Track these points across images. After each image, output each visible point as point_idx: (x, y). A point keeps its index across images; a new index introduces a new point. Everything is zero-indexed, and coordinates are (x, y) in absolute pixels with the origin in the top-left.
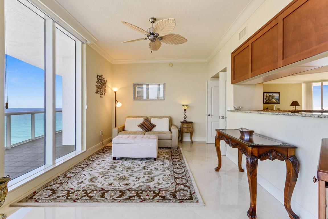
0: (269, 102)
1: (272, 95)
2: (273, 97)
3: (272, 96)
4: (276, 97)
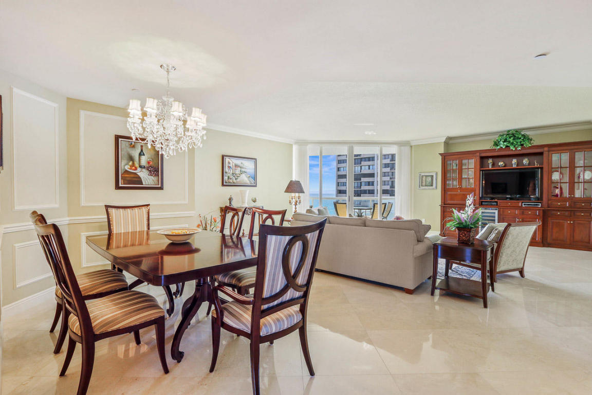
0: (235, 181)
1: (242, 165)
2: (243, 170)
4: (248, 170)
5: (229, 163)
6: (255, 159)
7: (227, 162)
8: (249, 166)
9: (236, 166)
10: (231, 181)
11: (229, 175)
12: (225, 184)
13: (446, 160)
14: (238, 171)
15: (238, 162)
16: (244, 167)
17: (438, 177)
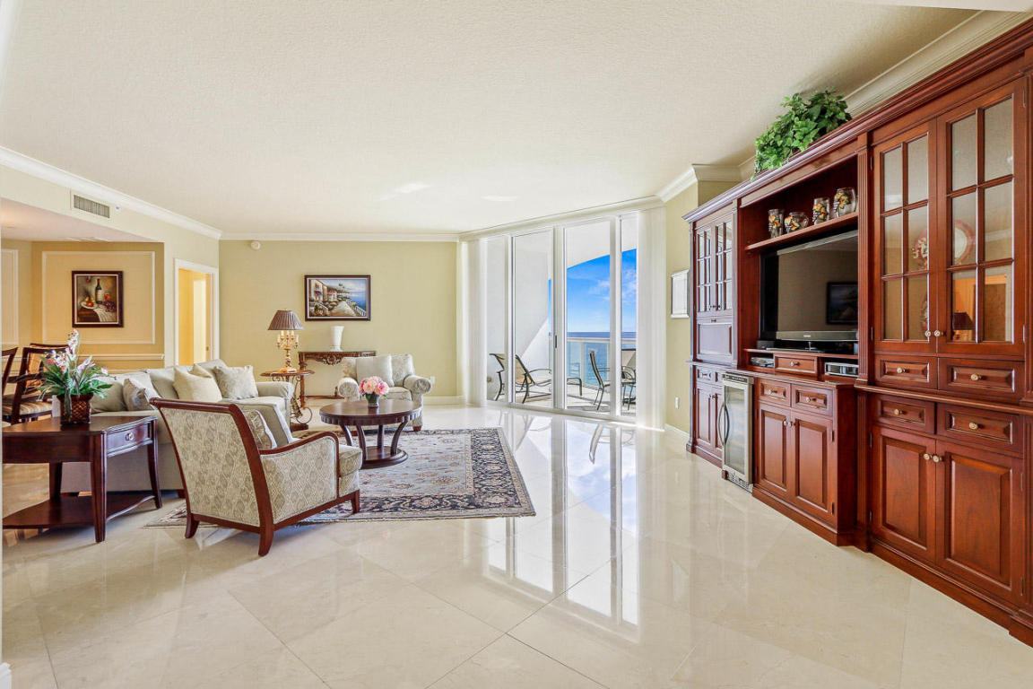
0: (328, 312)
1: (341, 288)
2: (344, 295)
3: (339, 291)
4: (353, 295)
5: (317, 286)
6: (368, 277)
7: (313, 285)
8: (355, 289)
9: (330, 289)
10: (321, 313)
11: (316, 304)
12: (309, 317)
13: (697, 233)
14: (333, 297)
15: (334, 283)
16: (346, 290)
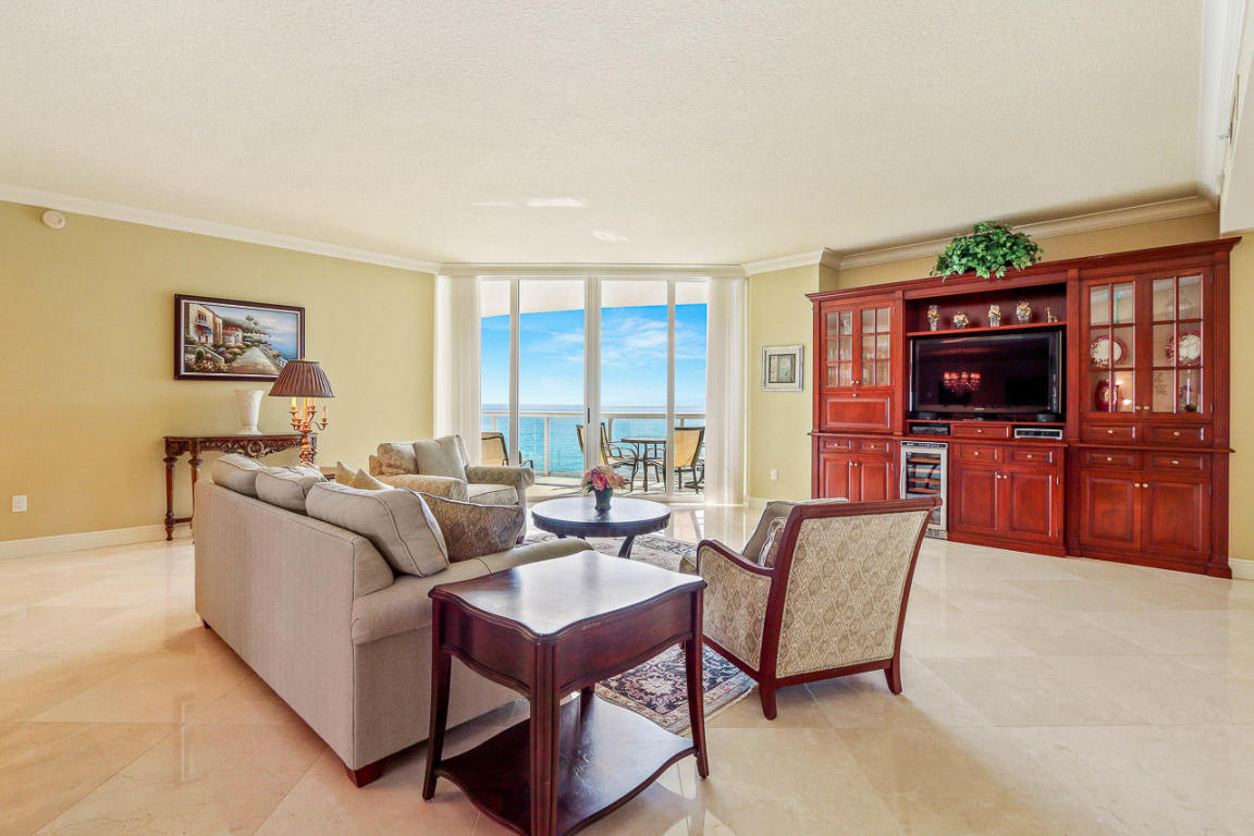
0: (223, 365)
1: (250, 324)
2: (256, 336)
3: (246, 330)
5: (201, 316)
6: (301, 310)
7: (193, 314)
9: (228, 325)
10: (209, 365)
11: (199, 348)
12: (182, 372)
13: (823, 312)
14: (235, 339)
16: (257, 327)
17: (806, 358)
